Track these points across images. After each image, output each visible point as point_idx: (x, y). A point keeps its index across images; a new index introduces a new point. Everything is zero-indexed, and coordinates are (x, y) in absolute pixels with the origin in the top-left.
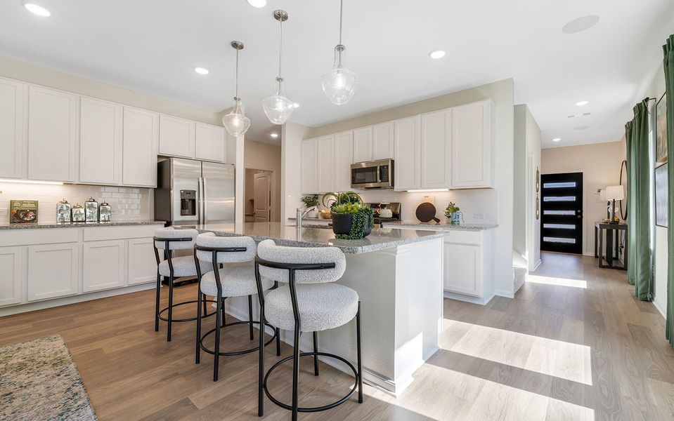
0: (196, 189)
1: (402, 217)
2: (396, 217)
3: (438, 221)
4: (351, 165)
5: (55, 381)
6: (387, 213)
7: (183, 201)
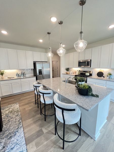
0: (41, 69)
1: (92, 75)
2: (91, 75)
3: (104, 77)
4: (79, 61)
5: (17, 117)
6: (88, 74)
7: (39, 72)
